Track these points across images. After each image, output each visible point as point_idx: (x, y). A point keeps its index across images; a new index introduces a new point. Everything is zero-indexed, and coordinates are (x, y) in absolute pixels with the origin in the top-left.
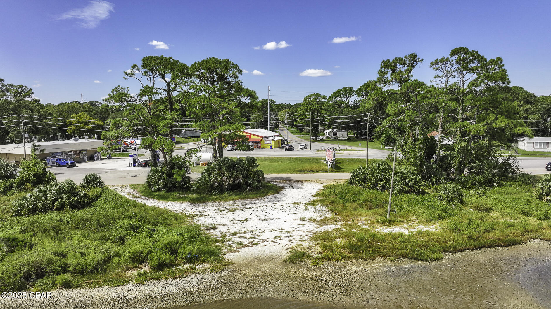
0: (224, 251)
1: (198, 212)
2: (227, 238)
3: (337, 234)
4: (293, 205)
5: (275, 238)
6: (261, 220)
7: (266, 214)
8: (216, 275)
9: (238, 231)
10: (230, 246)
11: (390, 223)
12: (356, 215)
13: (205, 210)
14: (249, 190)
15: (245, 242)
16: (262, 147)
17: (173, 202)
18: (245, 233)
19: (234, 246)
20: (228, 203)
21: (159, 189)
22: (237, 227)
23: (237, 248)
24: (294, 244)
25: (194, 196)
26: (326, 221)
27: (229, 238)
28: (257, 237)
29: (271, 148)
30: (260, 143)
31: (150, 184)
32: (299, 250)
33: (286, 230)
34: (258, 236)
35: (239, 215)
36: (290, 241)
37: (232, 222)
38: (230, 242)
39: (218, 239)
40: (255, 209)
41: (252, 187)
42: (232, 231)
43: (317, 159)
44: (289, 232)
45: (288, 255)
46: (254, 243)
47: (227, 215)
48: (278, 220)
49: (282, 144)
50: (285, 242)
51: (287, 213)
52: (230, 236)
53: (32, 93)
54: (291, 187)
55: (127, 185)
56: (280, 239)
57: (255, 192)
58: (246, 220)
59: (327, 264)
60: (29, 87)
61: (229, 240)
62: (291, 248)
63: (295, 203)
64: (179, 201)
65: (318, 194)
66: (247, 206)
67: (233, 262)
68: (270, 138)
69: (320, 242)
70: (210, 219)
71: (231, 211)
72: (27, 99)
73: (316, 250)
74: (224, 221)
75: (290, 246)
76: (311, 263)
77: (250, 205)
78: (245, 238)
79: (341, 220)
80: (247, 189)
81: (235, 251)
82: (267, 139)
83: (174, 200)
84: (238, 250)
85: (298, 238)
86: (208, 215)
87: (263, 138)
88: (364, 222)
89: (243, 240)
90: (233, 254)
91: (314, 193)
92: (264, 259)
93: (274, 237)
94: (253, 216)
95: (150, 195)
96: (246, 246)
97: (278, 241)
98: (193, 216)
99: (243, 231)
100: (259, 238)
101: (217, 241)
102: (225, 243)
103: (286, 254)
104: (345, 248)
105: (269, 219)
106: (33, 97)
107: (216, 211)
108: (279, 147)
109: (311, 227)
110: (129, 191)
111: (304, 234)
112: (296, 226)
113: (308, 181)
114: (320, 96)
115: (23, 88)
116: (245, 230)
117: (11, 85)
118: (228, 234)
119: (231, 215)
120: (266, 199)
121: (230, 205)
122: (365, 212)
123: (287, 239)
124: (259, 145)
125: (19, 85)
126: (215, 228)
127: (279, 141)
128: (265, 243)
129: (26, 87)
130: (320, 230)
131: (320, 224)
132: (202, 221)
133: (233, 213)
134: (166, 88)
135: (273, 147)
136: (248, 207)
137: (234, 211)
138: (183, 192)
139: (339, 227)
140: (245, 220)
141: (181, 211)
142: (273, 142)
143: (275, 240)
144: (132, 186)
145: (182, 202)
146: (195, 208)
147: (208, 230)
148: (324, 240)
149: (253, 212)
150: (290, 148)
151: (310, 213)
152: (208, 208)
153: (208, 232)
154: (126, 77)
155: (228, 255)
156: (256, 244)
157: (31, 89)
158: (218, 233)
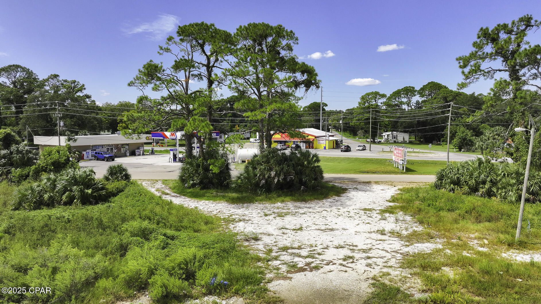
0: (269, 276)
1: (237, 215)
2: (274, 254)
4: (363, 212)
5: (344, 260)
6: (322, 230)
7: (327, 222)
9: (289, 245)
10: (278, 269)
11: (522, 245)
13: (247, 212)
14: (303, 190)
15: (301, 263)
16: (315, 148)
17: (207, 202)
18: (300, 248)
19: (284, 268)
20: (276, 205)
21: (193, 185)
22: (288, 239)
23: (288, 272)
25: (235, 195)
26: (417, 237)
27: (276, 254)
28: (317, 256)
29: (325, 148)
30: (313, 144)
31: (183, 180)
32: (387, 282)
33: (359, 248)
34: (319, 254)
35: (290, 221)
36: (369, 265)
37: (281, 231)
38: (278, 262)
39: (261, 255)
40: (313, 215)
41: (307, 187)
42: (281, 244)
43: (381, 160)
44: (364, 251)
45: (370, 291)
46: (313, 265)
47: (274, 221)
48: (344, 232)
49: (337, 145)
50: (361, 266)
51: (357, 222)
52: (277, 252)
53: (85, 89)
54: (357, 189)
55: (160, 180)
56: (353, 262)
57: (310, 193)
58: (301, 229)
60: (81, 83)
61: (276, 258)
62: (374, 278)
63: (365, 209)
64: (215, 200)
65: (394, 199)
66: (301, 211)
67: (282, 297)
68: (324, 138)
69: (417, 270)
70: (250, 225)
71: (280, 215)
72: (79, 94)
73: (415, 286)
74: (271, 229)
75: (371, 275)
77: (305, 210)
78: (300, 256)
79: (439, 237)
80: (300, 188)
81: (285, 278)
82: (320, 139)
83: (209, 198)
84: (289, 275)
85: (380, 261)
86: (250, 220)
87: (316, 137)
88: (476, 241)
89: (297, 259)
90: (281, 282)
91: (389, 197)
93: (342, 257)
94: (310, 223)
95: (182, 191)
96: (302, 270)
97: (350, 265)
98: (229, 221)
99: (296, 245)
100: (321, 257)
101: (259, 259)
102: (270, 263)
103: (366, 288)
104: (463, 284)
105: (332, 230)
106: (85, 92)
107: (259, 215)
108: (333, 148)
109: (396, 244)
110: (159, 187)
111: (389, 256)
112: (374, 243)
113: (377, 183)
114: (379, 94)
115: (76, 84)
116: (299, 244)
117: (66, 81)
118: (275, 248)
119: (279, 222)
120: (327, 202)
121: (278, 208)
123: (364, 262)
124: (311, 145)
125: (73, 81)
126: (256, 239)
127: (334, 142)
128: (331, 267)
129: (78, 82)
130: (411, 250)
131: (408, 241)
132: (240, 227)
133: (282, 218)
134: (205, 63)
135: (327, 148)
136: (303, 212)
137: (283, 216)
138: (221, 189)
139: (441, 247)
140: (299, 229)
141: (215, 213)
142: (327, 141)
143: (344, 263)
144: (165, 182)
145: (218, 201)
146: (233, 210)
147: (247, 240)
148: (424, 267)
149: (309, 219)
150: (347, 149)
151: (389, 224)
152: (250, 211)
153: (247, 244)
154: (161, 52)
155: (275, 283)
156: (317, 268)
157: (84, 85)
158: (261, 247)
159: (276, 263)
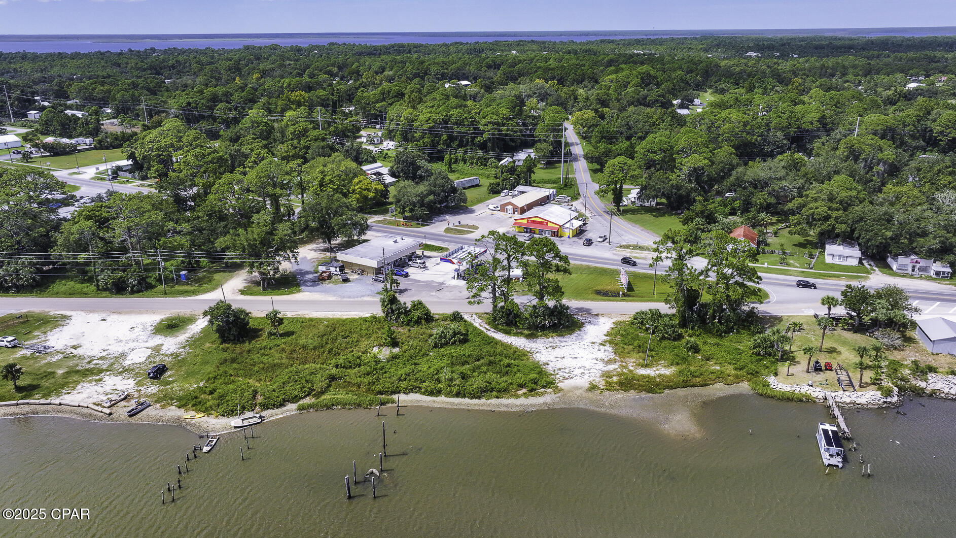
0: (557, 381)
1: (533, 348)
2: (556, 372)
3: (615, 373)
4: (591, 344)
6: (572, 358)
7: (575, 352)
8: (557, 395)
9: (561, 367)
10: (559, 378)
11: (647, 366)
12: (629, 357)
14: (562, 328)
15: (566, 375)
16: (559, 236)
17: (514, 338)
18: (565, 368)
19: (561, 378)
20: (550, 340)
21: (502, 325)
22: (559, 363)
23: (563, 379)
24: (591, 379)
25: (526, 332)
26: (610, 362)
28: (572, 372)
29: (569, 237)
32: (594, 383)
33: (587, 368)
35: (558, 352)
36: (589, 376)
37: (556, 359)
40: (568, 347)
41: (564, 326)
42: (558, 367)
44: (589, 370)
46: (570, 377)
47: (551, 352)
48: (582, 359)
50: (586, 377)
51: (587, 352)
54: (591, 321)
58: (564, 357)
59: (607, 393)
61: (557, 374)
62: (590, 382)
63: (592, 342)
64: (518, 336)
65: (608, 334)
67: (563, 388)
68: (568, 225)
69: (605, 378)
70: (542, 355)
71: (553, 348)
73: (602, 384)
74: (551, 358)
75: (589, 380)
76: (599, 391)
77: (564, 343)
78: (565, 372)
79: (619, 361)
80: (560, 327)
82: (564, 228)
83: (514, 335)
84: (563, 381)
85: (593, 374)
86: (540, 352)
87: (560, 226)
88: (632, 364)
90: (561, 383)
92: (577, 388)
93: (581, 373)
94: (567, 354)
96: (567, 379)
97: (583, 376)
98: (532, 352)
101: (552, 375)
102: (556, 376)
103: (587, 385)
104: (617, 383)
105: (577, 358)
107: (544, 348)
109: (601, 366)
111: (597, 372)
112: (593, 365)
116: (564, 366)
118: (556, 369)
119: (554, 353)
120: (574, 336)
121: (551, 342)
122: (635, 355)
124: (556, 234)
126: (548, 364)
127: (577, 229)
128: (577, 377)
130: (606, 369)
131: (606, 364)
132: (538, 357)
135: (571, 237)
136: (563, 345)
137: (555, 349)
139: (617, 367)
141: (523, 347)
142: (571, 231)
143: (581, 375)
144: (477, 316)
145: (520, 337)
146: (530, 344)
147: (544, 365)
148: (607, 377)
149: (566, 350)
151: (601, 353)
152: (538, 345)
153: (544, 367)
155: (559, 384)
156: (572, 378)
158: (550, 369)
159: (558, 376)
